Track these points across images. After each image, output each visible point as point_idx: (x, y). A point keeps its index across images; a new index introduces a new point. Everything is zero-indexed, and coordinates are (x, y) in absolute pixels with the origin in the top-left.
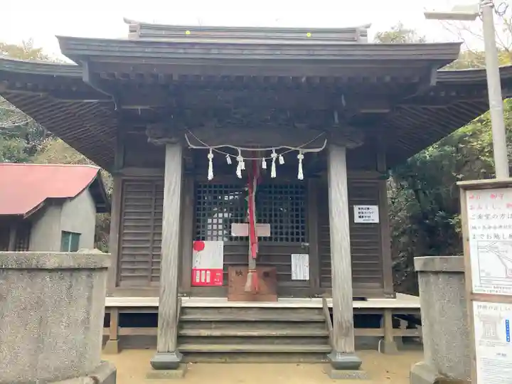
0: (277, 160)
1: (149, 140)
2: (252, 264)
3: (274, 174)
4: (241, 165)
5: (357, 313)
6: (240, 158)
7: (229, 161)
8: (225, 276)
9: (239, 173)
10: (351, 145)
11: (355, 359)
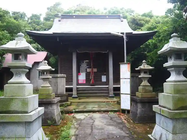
5: (114, 88)
8: (86, 81)
11: (113, 95)
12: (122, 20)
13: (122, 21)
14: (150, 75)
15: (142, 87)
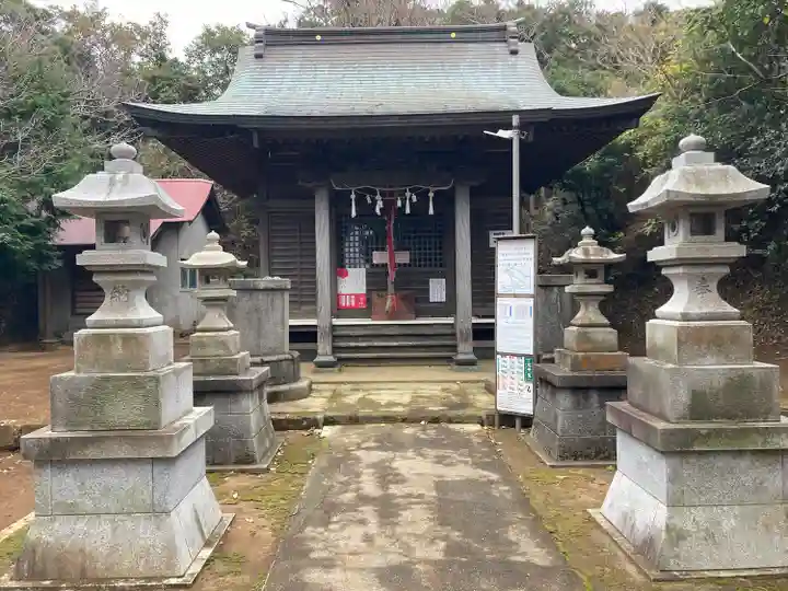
0: (410, 199)
1: (300, 183)
2: (391, 288)
3: (408, 211)
4: (380, 204)
5: (476, 327)
6: (378, 197)
7: (369, 201)
8: (368, 301)
9: (378, 211)
10: (475, 183)
11: (472, 357)
12: (513, 48)
13: (514, 53)
14: (607, 282)
15: (575, 328)
